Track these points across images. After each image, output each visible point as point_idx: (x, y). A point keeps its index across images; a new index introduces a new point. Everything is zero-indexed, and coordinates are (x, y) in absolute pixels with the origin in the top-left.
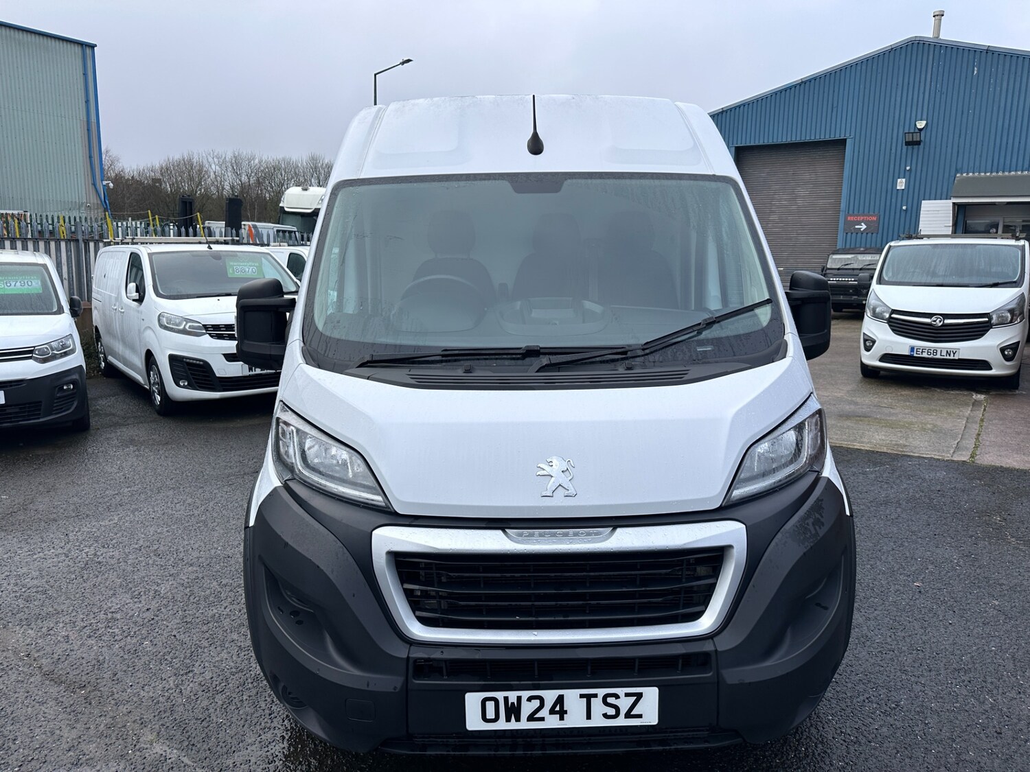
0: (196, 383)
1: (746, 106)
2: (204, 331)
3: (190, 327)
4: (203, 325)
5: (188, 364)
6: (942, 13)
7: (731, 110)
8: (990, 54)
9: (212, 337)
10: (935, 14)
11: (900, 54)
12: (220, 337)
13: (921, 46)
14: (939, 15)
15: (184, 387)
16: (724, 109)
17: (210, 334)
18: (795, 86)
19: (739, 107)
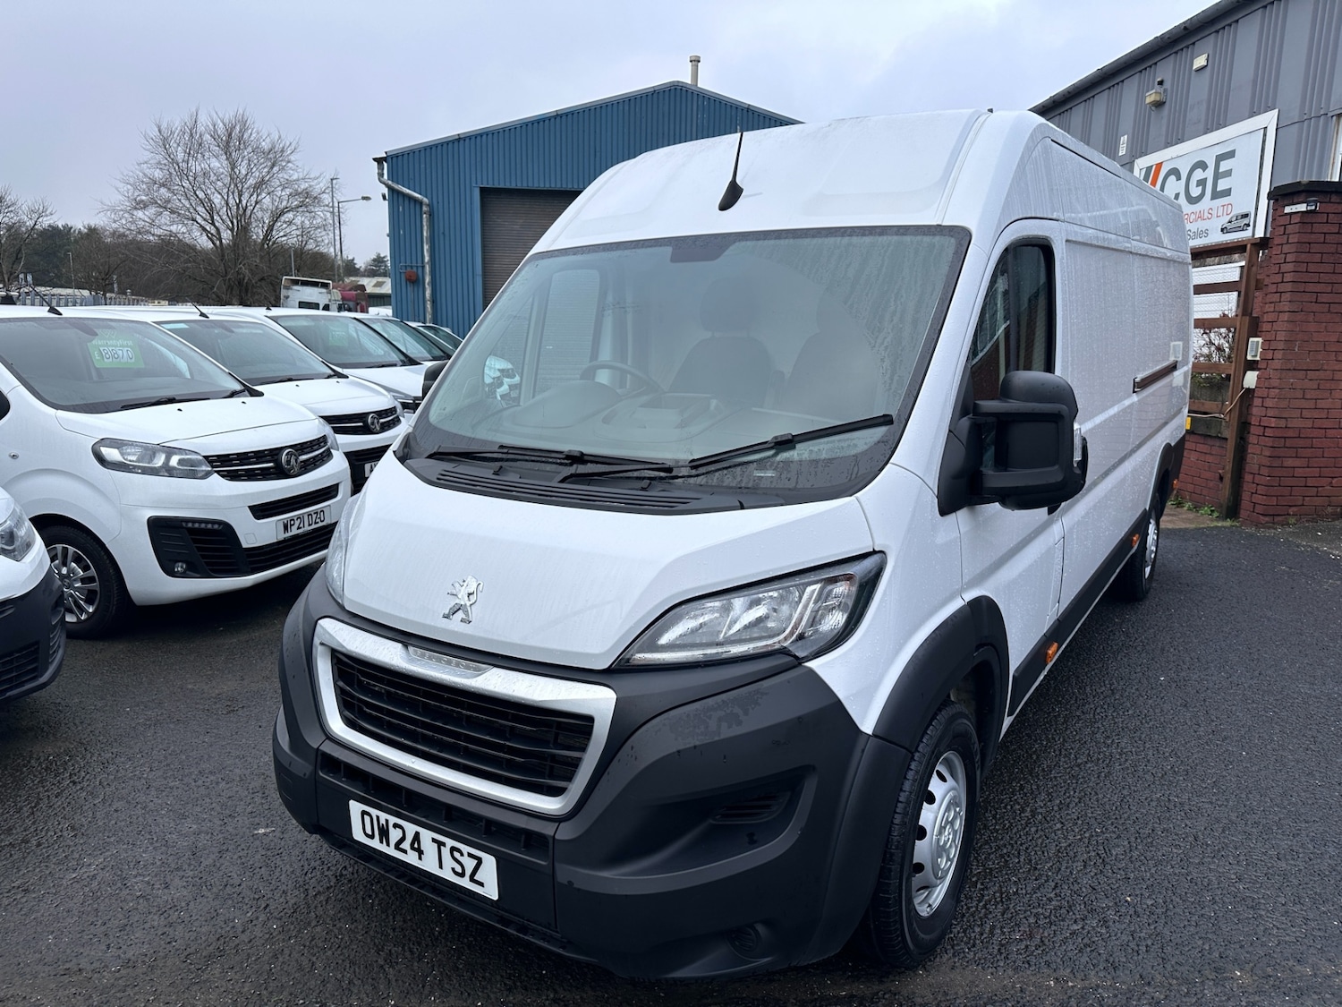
0: (207, 564)
1: (490, 136)
2: (210, 469)
3: (180, 462)
4: (205, 457)
5: (192, 531)
6: (697, 59)
7: (470, 138)
8: (750, 113)
9: (223, 476)
10: (693, 59)
11: (664, 99)
12: (233, 476)
13: (678, 91)
14: (695, 61)
15: (183, 575)
16: (461, 136)
17: (218, 472)
18: (550, 118)
19: (481, 135)
